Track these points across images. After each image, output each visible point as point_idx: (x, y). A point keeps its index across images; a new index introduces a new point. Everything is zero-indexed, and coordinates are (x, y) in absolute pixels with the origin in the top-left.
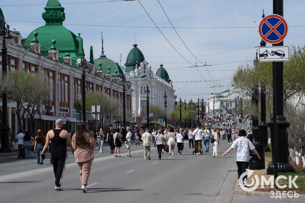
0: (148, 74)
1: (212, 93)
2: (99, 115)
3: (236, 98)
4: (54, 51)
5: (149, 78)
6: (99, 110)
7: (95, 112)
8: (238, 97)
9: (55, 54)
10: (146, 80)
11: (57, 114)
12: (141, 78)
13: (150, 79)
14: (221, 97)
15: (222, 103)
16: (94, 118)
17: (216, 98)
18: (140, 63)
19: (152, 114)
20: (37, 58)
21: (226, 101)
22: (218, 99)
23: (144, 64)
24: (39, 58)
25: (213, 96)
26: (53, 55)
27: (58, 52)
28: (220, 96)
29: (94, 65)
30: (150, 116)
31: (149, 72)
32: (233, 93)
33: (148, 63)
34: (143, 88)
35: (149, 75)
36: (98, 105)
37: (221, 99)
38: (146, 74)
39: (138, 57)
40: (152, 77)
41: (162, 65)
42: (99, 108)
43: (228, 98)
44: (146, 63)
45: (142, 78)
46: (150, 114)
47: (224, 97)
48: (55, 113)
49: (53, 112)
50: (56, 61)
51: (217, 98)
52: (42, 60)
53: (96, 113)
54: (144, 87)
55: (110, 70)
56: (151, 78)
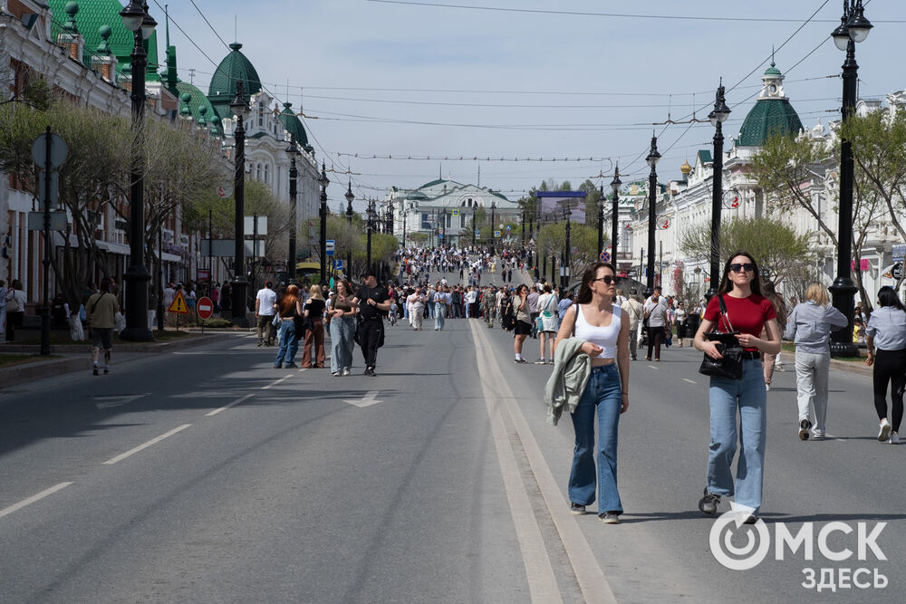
0: (270, 129)
1: (394, 187)
2: (262, 243)
3: (464, 203)
4: (108, 58)
5: (274, 141)
6: (263, 230)
7: (252, 233)
8: (470, 201)
9: (109, 66)
10: (264, 145)
11: (110, 235)
12: (251, 140)
13: (277, 143)
14: (421, 199)
15: (425, 217)
16: (249, 252)
17: (405, 201)
18: (249, 97)
19: (332, 244)
20: (77, 77)
21: (433, 210)
22: (412, 205)
23: (260, 100)
24: (83, 77)
25: (398, 194)
26: (105, 69)
27: (117, 61)
28: (419, 196)
29: (178, 100)
30: (327, 249)
31: (273, 125)
32: (457, 190)
33: (270, 99)
34: (264, 167)
35: (273, 131)
36: (263, 214)
37: (421, 203)
38: (265, 127)
39: (245, 80)
40: (280, 138)
41: (290, 105)
42: (263, 221)
43: (442, 203)
44: (265, 98)
45: (256, 140)
46: (327, 244)
47: (429, 200)
48: (106, 233)
49: (101, 231)
50: (111, 85)
51: (411, 201)
52: (89, 82)
53: (255, 238)
54: (259, 166)
55: (206, 115)
56: (277, 140)
